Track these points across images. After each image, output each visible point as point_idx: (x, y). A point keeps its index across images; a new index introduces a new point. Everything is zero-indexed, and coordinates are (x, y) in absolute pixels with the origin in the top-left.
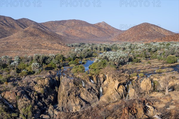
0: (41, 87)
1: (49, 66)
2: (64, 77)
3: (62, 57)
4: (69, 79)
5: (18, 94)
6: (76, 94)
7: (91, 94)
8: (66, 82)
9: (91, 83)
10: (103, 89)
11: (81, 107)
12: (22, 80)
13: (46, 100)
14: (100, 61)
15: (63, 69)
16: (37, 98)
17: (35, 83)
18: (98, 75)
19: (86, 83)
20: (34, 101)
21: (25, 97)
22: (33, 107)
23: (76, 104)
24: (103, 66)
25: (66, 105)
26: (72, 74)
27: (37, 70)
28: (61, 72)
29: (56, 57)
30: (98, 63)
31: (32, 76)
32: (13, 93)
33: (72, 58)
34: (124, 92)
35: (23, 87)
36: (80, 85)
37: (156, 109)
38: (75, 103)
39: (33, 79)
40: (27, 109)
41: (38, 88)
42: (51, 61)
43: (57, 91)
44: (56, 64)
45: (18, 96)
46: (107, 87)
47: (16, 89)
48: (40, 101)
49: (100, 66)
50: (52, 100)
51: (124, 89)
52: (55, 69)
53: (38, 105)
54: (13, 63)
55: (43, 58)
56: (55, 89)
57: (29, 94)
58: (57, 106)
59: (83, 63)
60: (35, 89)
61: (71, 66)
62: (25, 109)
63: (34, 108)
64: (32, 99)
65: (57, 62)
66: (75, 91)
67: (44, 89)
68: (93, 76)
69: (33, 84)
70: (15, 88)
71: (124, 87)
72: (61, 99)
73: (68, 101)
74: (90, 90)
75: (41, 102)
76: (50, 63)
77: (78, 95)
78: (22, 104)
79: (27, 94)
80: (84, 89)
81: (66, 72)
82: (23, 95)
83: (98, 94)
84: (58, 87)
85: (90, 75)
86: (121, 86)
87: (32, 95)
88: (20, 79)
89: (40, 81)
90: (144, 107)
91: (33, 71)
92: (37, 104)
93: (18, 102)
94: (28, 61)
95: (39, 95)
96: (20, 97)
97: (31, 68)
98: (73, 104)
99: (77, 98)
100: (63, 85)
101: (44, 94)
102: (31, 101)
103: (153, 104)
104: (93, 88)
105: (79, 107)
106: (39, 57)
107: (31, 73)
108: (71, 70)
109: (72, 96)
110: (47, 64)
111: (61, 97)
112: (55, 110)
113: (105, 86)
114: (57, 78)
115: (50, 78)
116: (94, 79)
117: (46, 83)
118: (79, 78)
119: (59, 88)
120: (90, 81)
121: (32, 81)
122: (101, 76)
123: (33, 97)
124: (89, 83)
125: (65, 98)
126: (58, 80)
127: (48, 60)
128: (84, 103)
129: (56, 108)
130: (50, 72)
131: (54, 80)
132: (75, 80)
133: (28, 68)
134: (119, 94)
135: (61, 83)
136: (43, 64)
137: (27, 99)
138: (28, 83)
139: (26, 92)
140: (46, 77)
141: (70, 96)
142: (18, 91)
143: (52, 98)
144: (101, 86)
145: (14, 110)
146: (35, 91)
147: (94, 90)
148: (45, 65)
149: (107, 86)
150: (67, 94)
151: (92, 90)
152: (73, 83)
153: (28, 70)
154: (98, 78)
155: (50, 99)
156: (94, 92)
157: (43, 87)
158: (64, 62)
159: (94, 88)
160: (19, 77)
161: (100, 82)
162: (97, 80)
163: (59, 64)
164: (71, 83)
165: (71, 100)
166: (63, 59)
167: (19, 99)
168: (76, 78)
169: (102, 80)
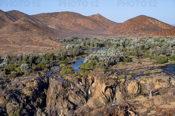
0: (29, 90)
1: (38, 66)
2: (52, 79)
3: (52, 55)
4: (57, 82)
5: (7, 98)
6: (64, 97)
7: (79, 97)
8: (55, 85)
9: (80, 85)
10: (91, 91)
11: (68, 110)
12: (11, 82)
13: (35, 103)
14: (90, 61)
15: (53, 70)
16: (25, 101)
17: (24, 85)
18: (87, 77)
19: (74, 85)
20: (23, 104)
21: (14, 101)
22: (21, 110)
23: (64, 107)
24: (93, 67)
25: (54, 108)
26: (61, 75)
27: (26, 72)
28: (51, 73)
29: (47, 55)
30: (88, 63)
31: (21, 78)
32: (2, 97)
33: (62, 56)
34: (111, 95)
35: (12, 90)
36: (68, 87)
37: (137, 115)
38: (62, 106)
39: (22, 82)
40: (15, 112)
41: (27, 91)
42: (40, 61)
43: (46, 93)
44: (45, 65)
45: (7, 100)
46: (95, 90)
47: (5, 93)
48: (28, 104)
49: (90, 67)
50: (40, 102)
51: (112, 92)
52: (45, 69)
53: (26, 109)
54: (2, 64)
55: (32, 58)
56: (44, 91)
57: (18, 97)
58: (45, 110)
59: (74, 63)
60: (24, 92)
61: (61, 65)
62: (13, 113)
63: (23, 111)
64: (21, 103)
65: (47, 62)
66: (63, 94)
67: (33, 92)
68: (82, 78)
69: (22, 87)
70: (3, 92)
71: (111, 90)
72: (50, 102)
73: (56, 104)
74: (78, 92)
75: (30, 105)
76: (40, 63)
77: (66, 98)
78: (10, 108)
79: (16, 97)
80: (72, 92)
81: (56, 73)
82: (11, 98)
83: (86, 96)
84: (47, 89)
85: (78, 77)
86: (108, 89)
87: (20, 99)
88: (8, 82)
89: (29, 83)
90: (125, 113)
91: (22, 73)
92: (25, 107)
93: (6, 105)
94: (18, 60)
95: (27, 98)
96: (8, 100)
97: (20, 70)
98: (61, 107)
99: (65, 100)
100: (51, 88)
101: (33, 97)
102: (20, 105)
103: (135, 109)
104: (81, 90)
105: (67, 110)
106: (28, 57)
107: (21, 74)
108: (60, 71)
109: (60, 99)
110: (36, 64)
111: (49, 100)
112: (43, 113)
113: (93, 88)
114: (46, 79)
115: (38, 80)
116: (83, 81)
117: (35, 86)
118: (67, 80)
119: (48, 91)
120: (79, 83)
121: (21, 83)
122: (90, 78)
123: (22, 100)
124: (78, 85)
125: (53, 101)
126: (47, 82)
127: (38, 60)
128: (71, 106)
129: (44, 111)
130: (39, 73)
131: (43, 82)
132: (63, 82)
133: (17, 69)
134: (106, 97)
135: (50, 85)
136: (33, 64)
137: (16, 102)
138: (16, 86)
139: (15, 95)
140: (35, 80)
141: (58, 99)
142: (7, 95)
143: (41, 100)
144: (90, 88)
145: (2, 114)
146: (23, 94)
147: (82, 92)
148: (35, 65)
149: (95, 88)
150: (55, 97)
151: (81, 92)
152: (61, 85)
153: (17, 71)
154: (86, 80)
155: (39, 101)
156: (82, 95)
157: (32, 90)
158: (54, 61)
159: (83, 90)
160: (8, 79)
161: (89, 84)
162: (86, 82)
163: (48, 64)
164: (59, 85)
165: (59, 103)
166: (53, 57)
167: (8, 102)
168: (65, 80)
169: (91, 81)
